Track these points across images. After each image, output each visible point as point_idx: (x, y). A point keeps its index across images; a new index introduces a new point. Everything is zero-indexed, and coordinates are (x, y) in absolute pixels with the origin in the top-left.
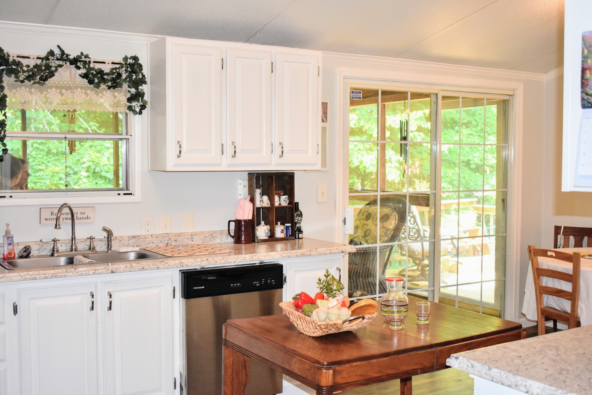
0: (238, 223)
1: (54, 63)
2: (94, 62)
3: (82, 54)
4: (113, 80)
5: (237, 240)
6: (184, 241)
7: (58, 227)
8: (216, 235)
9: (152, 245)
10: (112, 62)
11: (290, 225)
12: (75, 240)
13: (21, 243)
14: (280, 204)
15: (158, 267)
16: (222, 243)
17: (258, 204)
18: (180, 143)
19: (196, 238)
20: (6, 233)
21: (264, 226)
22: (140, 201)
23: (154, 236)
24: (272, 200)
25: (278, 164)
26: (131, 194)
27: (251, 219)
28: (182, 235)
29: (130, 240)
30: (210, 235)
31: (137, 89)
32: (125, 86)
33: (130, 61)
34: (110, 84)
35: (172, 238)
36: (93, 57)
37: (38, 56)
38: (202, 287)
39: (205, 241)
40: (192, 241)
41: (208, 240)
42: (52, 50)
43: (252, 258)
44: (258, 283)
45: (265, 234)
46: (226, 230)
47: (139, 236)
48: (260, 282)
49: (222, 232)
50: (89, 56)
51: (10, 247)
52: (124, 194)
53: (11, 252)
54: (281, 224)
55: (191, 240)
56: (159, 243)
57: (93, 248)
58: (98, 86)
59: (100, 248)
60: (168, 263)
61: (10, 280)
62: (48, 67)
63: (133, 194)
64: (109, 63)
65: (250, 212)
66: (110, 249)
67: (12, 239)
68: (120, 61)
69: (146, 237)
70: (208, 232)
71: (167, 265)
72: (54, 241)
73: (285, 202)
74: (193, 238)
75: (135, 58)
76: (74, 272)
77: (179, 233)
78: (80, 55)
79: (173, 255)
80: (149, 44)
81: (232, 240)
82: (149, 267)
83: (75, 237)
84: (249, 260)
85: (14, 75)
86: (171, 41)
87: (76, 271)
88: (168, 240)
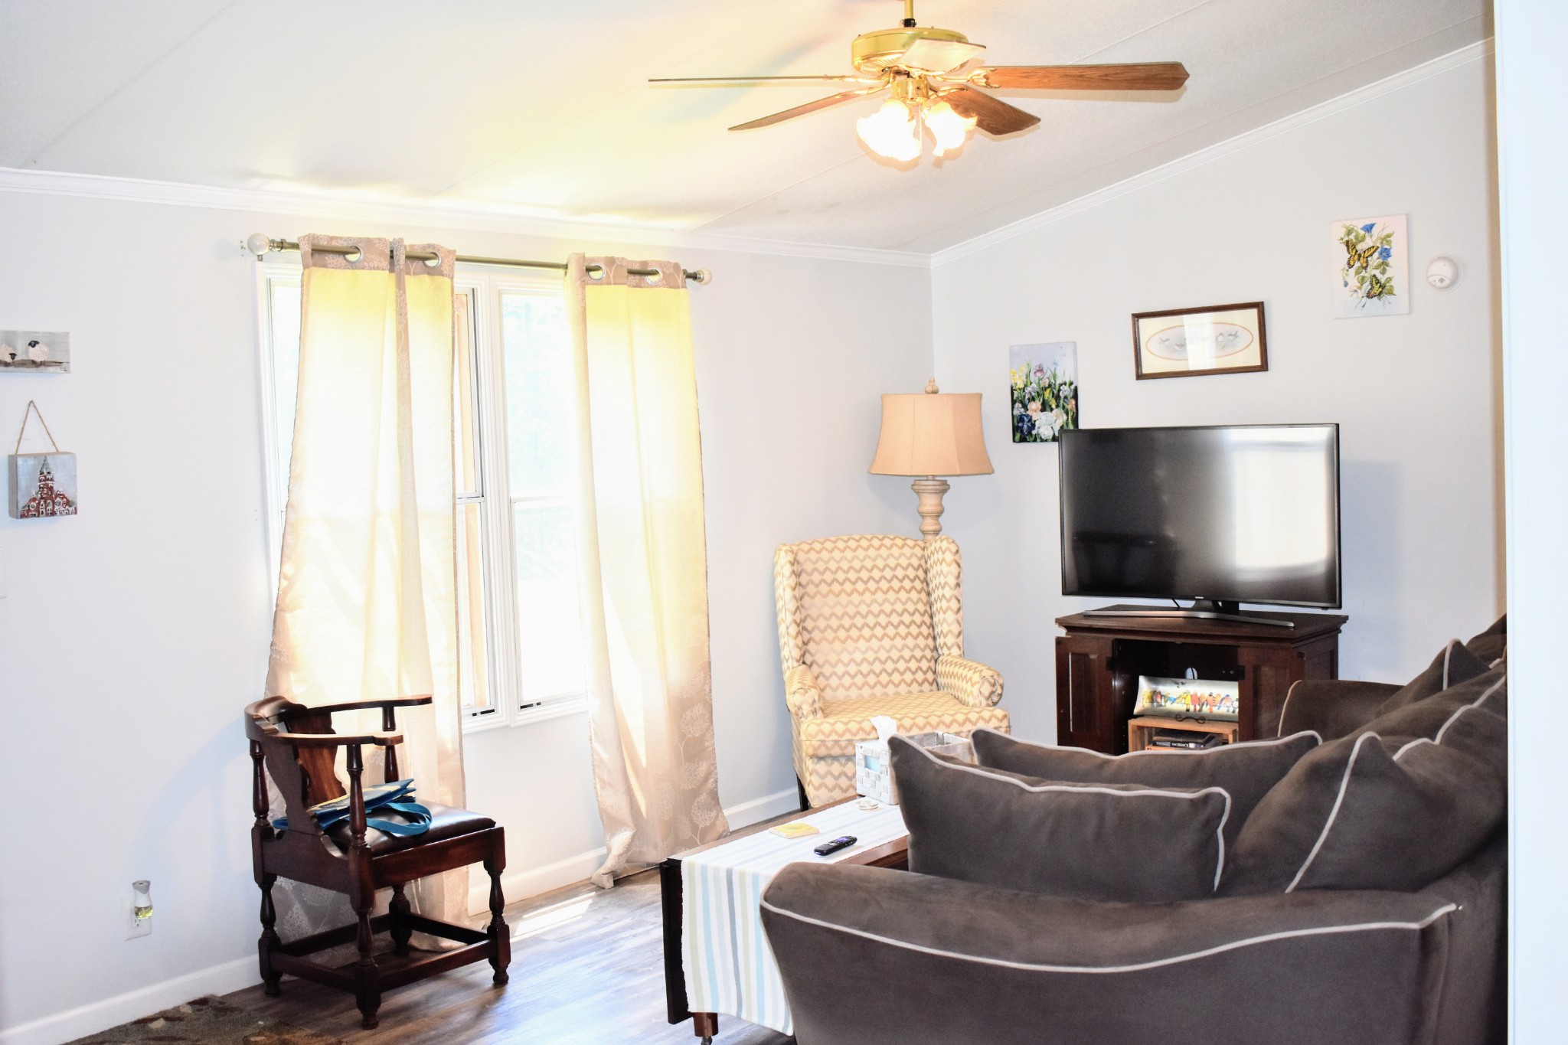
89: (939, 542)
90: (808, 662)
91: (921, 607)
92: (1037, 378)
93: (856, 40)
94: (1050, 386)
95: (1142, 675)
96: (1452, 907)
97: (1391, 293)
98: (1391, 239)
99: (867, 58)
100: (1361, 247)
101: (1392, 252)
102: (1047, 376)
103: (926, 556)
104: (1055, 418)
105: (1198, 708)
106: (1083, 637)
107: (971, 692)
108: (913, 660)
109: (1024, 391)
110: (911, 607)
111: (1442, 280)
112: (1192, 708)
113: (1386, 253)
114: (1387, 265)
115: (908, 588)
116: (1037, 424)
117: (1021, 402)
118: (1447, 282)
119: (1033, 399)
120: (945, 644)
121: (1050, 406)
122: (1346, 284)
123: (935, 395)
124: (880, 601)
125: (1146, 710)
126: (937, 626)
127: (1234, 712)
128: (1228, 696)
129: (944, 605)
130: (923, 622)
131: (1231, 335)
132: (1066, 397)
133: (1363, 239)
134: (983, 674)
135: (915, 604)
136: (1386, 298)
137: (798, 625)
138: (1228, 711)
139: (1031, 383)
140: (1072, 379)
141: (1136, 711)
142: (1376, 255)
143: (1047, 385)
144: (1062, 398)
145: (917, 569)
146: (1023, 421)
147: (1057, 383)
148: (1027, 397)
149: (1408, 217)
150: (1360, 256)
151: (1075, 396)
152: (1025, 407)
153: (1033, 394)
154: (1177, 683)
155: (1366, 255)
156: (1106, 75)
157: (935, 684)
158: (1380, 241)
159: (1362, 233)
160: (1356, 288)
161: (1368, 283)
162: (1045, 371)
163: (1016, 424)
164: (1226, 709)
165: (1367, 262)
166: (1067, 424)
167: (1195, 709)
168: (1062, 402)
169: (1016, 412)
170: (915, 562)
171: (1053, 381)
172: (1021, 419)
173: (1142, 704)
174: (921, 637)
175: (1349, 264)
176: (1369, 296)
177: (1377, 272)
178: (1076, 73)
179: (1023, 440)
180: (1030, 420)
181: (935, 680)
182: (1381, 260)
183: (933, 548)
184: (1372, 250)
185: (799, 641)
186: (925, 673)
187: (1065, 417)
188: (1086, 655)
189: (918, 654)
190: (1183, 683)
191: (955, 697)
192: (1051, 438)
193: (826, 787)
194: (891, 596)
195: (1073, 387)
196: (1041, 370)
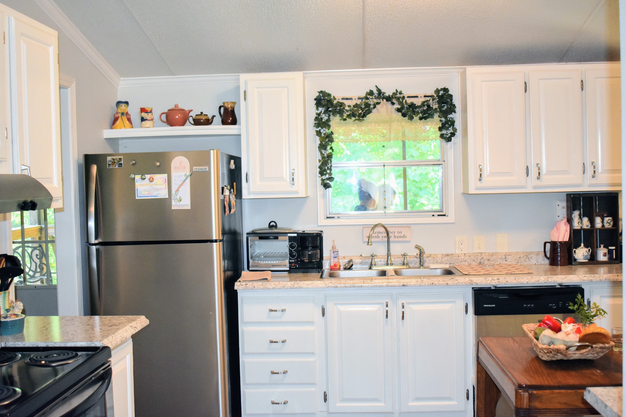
0: (554, 244)
1: (372, 101)
2: (408, 97)
3: (397, 91)
4: (424, 112)
5: (553, 262)
6: (498, 261)
7: (370, 244)
8: (531, 256)
9: (465, 263)
10: (424, 95)
11: (614, 248)
12: (390, 256)
13: (347, 256)
14: (603, 226)
15: (447, 284)
16: (538, 264)
17: (576, 225)
18: (480, 167)
19: (509, 258)
20: (333, 248)
21: (582, 248)
22: (453, 222)
23: (467, 255)
24: (592, 221)
25: (590, 185)
26: (445, 215)
27: (567, 240)
28: (496, 255)
29: (443, 258)
30: (525, 255)
31: (446, 118)
32: (436, 116)
33: (441, 93)
34: (421, 115)
35: (485, 258)
36: (406, 93)
37: (359, 96)
38: (493, 306)
39: (519, 261)
40: (506, 261)
41: (522, 260)
42: (372, 90)
43: (547, 280)
44: (555, 306)
45: (583, 257)
46: (542, 252)
47: (452, 254)
48: (557, 305)
49: (538, 254)
50: (402, 93)
51: (336, 260)
52: (439, 215)
53: (336, 264)
54: (604, 247)
55: (504, 260)
56: (471, 261)
57: (406, 264)
58: (411, 118)
59: (415, 264)
60: (458, 280)
61: (317, 287)
62: (367, 105)
63: (446, 215)
64: (421, 97)
65: (567, 233)
66: (422, 265)
67: (337, 253)
68: (432, 94)
69: (460, 255)
70: (523, 253)
71: (456, 282)
72: (372, 256)
73: (608, 224)
74: (507, 258)
75: (446, 90)
76: (369, 283)
77: (492, 253)
78: (395, 92)
79: (469, 273)
80: (459, 75)
81: (547, 262)
82: (438, 283)
83: (390, 254)
84: (544, 282)
85: (339, 115)
86: (471, 70)
87: (371, 282)
88: (481, 259)
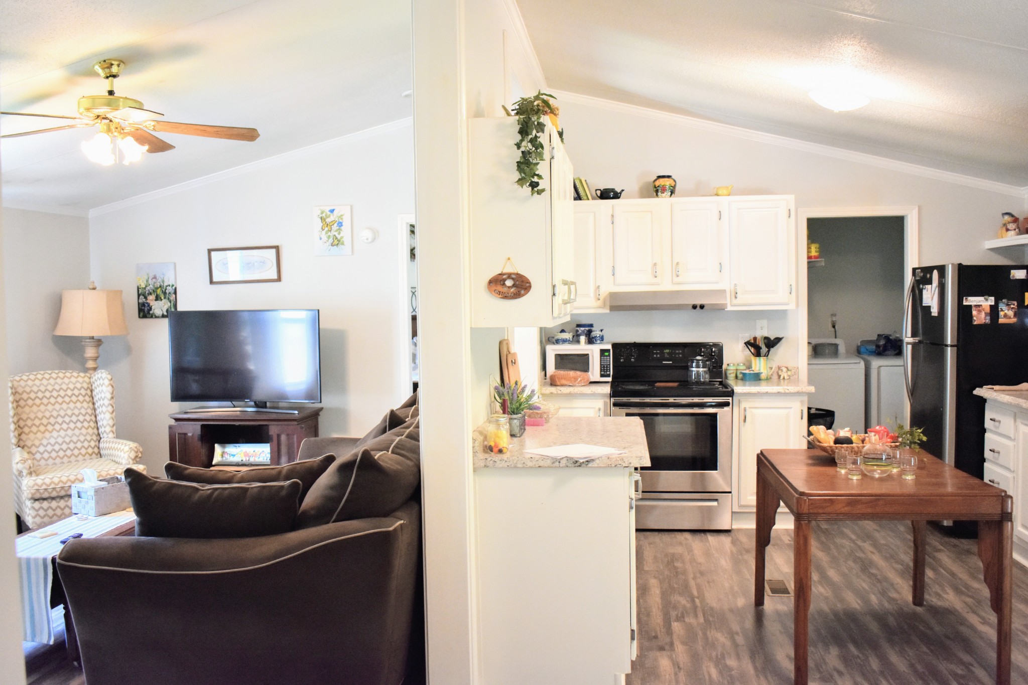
89: (100, 373)
90: (22, 445)
91: (90, 411)
92: (153, 282)
93: (81, 98)
94: (160, 287)
95: (217, 443)
96: (402, 522)
97: (343, 244)
98: (343, 217)
99: (88, 109)
100: (328, 220)
101: (343, 224)
102: (159, 281)
103: (92, 382)
104: (163, 304)
105: (248, 459)
106: (184, 424)
107: (124, 457)
108: (86, 442)
109: (145, 289)
110: (83, 411)
111: (367, 239)
112: (244, 460)
113: (340, 224)
114: (341, 230)
115: (81, 400)
116: (153, 307)
117: (143, 295)
118: (370, 240)
119: (150, 294)
120: (105, 431)
121: (161, 298)
122: (321, 239)
123: (94, 291)
124: (65, 408)
125: (219, 462)
126: (100, 422)
127: (267, 459)
128: (263, 451)
129: (104, 409)
130: (91, 420)
131: (261, 262)
132: (170, 293)
133: (329, 216)
134: (131, 446)
135: (86, 409)
136: (340, 246)
137: (15, 424)
138: (264, 459)
139: (149, 285)
140: (174, 283)
141: (214, 463)
142: (336, 225)
143: (159, 286)
144: (168, 293)
145: (86, 390)
146: (145, 306)
147: (165, 285)
148: (147, 293)
149: (352, 207)
150: (327, 225)
151: (175, 293)
152: (146, 298)
153: (151, 291)
154: (236, 446)
155: (331, 224)
156: (217, 131)
157: (99, 455)
158: (337, 218)
159: (329, 213)
160: (325, 241)
161: (332, 238)
162: (157, 278)
163: (140, 307)
164: (262, 458)
165: (331, 228)
166: (170, 307)
167: (246, 460)
168: (167, 296)
169: (140, 301)
170: (85, 385)
171: (162, 284)
172: (143, 305)
173: (217, 459)
174: (90, 428)
175: (322, 228)
176: (332, 245)
177: (336, 234)
178: (203, 128)
179: (145, 316)
180: (149, 305)
181: (99, 452)
182: (338, 228)
183: (96, 377)
184: (334, 222)
185: (16, 433)
186: (93, 448)
187: (169, 304)
188: (185, 434)
189: (89, 438)
190: (239, 446)
191: (113, 460)
192: (161, 315)
193: (40, 516)
194: (72, 405)
195: (174, 288)
196: (155, 278)
